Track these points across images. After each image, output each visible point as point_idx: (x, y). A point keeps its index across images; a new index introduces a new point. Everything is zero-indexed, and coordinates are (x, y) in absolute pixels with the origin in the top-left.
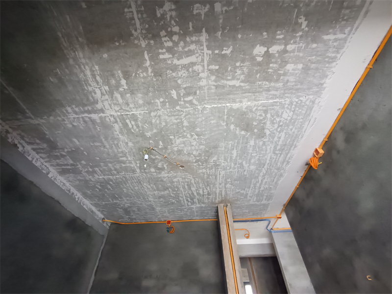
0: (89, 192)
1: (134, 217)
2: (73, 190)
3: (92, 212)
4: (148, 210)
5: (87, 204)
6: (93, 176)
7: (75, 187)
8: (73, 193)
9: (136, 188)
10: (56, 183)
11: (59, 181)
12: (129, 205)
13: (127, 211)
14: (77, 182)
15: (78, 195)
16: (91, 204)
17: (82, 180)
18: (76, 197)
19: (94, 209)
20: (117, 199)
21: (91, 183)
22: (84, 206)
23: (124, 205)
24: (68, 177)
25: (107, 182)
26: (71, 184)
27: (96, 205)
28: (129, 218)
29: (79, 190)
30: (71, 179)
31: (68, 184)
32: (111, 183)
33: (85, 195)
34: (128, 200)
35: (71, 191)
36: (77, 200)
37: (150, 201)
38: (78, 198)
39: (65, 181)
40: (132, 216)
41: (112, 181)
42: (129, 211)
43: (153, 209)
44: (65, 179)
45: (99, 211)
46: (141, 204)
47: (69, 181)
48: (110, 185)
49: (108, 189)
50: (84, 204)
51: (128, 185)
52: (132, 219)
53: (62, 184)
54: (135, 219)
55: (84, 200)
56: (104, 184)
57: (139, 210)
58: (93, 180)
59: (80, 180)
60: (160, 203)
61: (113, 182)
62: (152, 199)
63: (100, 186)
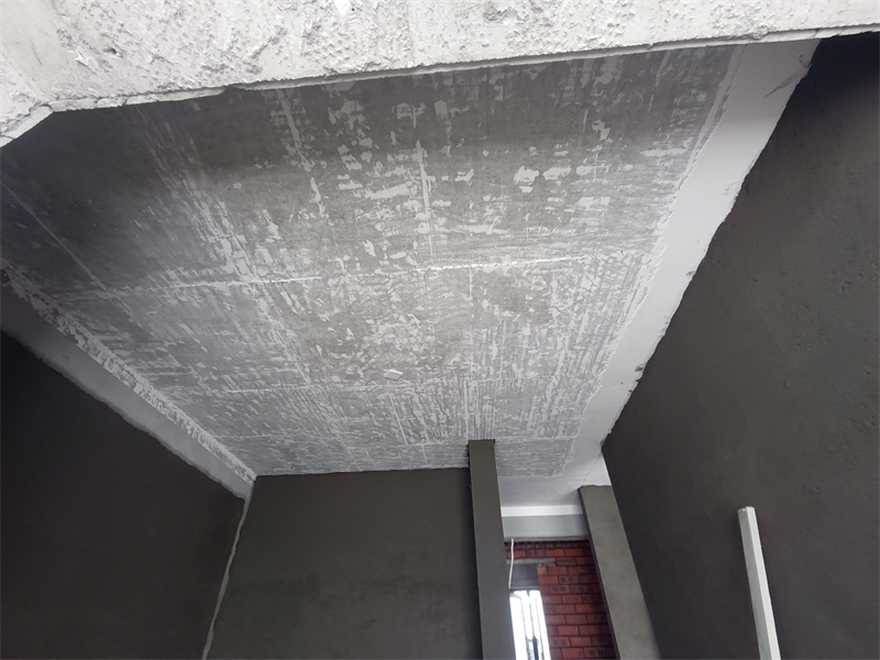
0: (212, 418)
1: (303, 463)
2: (181, 414)
3: (220, 454)
4: (329, 452)
5: (210, 439)
6: (221, 390)
7: (183, 408)
8: (182, 421)
9: (306, 411)
10: (150, 402)
11: (155, 399)
12: (292, 441)
13: (288, 453)
14: (190, 401)
15: (192, 424)
16: (218, 440)
17: (199, 397)
18: (188, 428)
19: (223, 449)
20: (268, 430)
21: (216, 401)
22: (204, 445)
23: (283, 442)
24: (172, 392)
25: (248, 400)
26: (177, 402)
27: (226, 442)
28: (294, 466)
29: (192, 414)
30: (176, 394)
31: (170, 404)
32: (255, 401)
33: (205, 424)
34: (289, 433)
35: (178, 416)
36: (189, 432)
37: (334, 435)
38: (192, 430)
39: (165, 399)
40: (300, 462)
41: (256, 397)
42: (293, 453)
43: (341, 449)
44: (166, 395)
45: (233, 452)
46: (316, 440)
47: (174, 398)
48: (254, 405)
49: (250, 413)
50: (203, 441)
51: (288, 405)
52: (298, 468)
53: (160, 404)
54: (305, 468)
55: (204, 432)
56: (242, 403)
57: (312, 450)
58: (219, 395)
59: (194, 397)
60: (353, 439)
61: (259, 400)
62: (338, 432)
63: (235, 406)
